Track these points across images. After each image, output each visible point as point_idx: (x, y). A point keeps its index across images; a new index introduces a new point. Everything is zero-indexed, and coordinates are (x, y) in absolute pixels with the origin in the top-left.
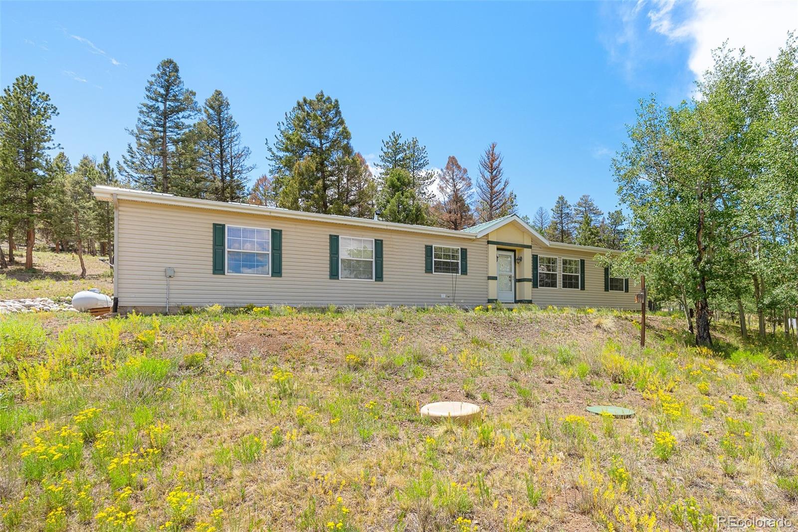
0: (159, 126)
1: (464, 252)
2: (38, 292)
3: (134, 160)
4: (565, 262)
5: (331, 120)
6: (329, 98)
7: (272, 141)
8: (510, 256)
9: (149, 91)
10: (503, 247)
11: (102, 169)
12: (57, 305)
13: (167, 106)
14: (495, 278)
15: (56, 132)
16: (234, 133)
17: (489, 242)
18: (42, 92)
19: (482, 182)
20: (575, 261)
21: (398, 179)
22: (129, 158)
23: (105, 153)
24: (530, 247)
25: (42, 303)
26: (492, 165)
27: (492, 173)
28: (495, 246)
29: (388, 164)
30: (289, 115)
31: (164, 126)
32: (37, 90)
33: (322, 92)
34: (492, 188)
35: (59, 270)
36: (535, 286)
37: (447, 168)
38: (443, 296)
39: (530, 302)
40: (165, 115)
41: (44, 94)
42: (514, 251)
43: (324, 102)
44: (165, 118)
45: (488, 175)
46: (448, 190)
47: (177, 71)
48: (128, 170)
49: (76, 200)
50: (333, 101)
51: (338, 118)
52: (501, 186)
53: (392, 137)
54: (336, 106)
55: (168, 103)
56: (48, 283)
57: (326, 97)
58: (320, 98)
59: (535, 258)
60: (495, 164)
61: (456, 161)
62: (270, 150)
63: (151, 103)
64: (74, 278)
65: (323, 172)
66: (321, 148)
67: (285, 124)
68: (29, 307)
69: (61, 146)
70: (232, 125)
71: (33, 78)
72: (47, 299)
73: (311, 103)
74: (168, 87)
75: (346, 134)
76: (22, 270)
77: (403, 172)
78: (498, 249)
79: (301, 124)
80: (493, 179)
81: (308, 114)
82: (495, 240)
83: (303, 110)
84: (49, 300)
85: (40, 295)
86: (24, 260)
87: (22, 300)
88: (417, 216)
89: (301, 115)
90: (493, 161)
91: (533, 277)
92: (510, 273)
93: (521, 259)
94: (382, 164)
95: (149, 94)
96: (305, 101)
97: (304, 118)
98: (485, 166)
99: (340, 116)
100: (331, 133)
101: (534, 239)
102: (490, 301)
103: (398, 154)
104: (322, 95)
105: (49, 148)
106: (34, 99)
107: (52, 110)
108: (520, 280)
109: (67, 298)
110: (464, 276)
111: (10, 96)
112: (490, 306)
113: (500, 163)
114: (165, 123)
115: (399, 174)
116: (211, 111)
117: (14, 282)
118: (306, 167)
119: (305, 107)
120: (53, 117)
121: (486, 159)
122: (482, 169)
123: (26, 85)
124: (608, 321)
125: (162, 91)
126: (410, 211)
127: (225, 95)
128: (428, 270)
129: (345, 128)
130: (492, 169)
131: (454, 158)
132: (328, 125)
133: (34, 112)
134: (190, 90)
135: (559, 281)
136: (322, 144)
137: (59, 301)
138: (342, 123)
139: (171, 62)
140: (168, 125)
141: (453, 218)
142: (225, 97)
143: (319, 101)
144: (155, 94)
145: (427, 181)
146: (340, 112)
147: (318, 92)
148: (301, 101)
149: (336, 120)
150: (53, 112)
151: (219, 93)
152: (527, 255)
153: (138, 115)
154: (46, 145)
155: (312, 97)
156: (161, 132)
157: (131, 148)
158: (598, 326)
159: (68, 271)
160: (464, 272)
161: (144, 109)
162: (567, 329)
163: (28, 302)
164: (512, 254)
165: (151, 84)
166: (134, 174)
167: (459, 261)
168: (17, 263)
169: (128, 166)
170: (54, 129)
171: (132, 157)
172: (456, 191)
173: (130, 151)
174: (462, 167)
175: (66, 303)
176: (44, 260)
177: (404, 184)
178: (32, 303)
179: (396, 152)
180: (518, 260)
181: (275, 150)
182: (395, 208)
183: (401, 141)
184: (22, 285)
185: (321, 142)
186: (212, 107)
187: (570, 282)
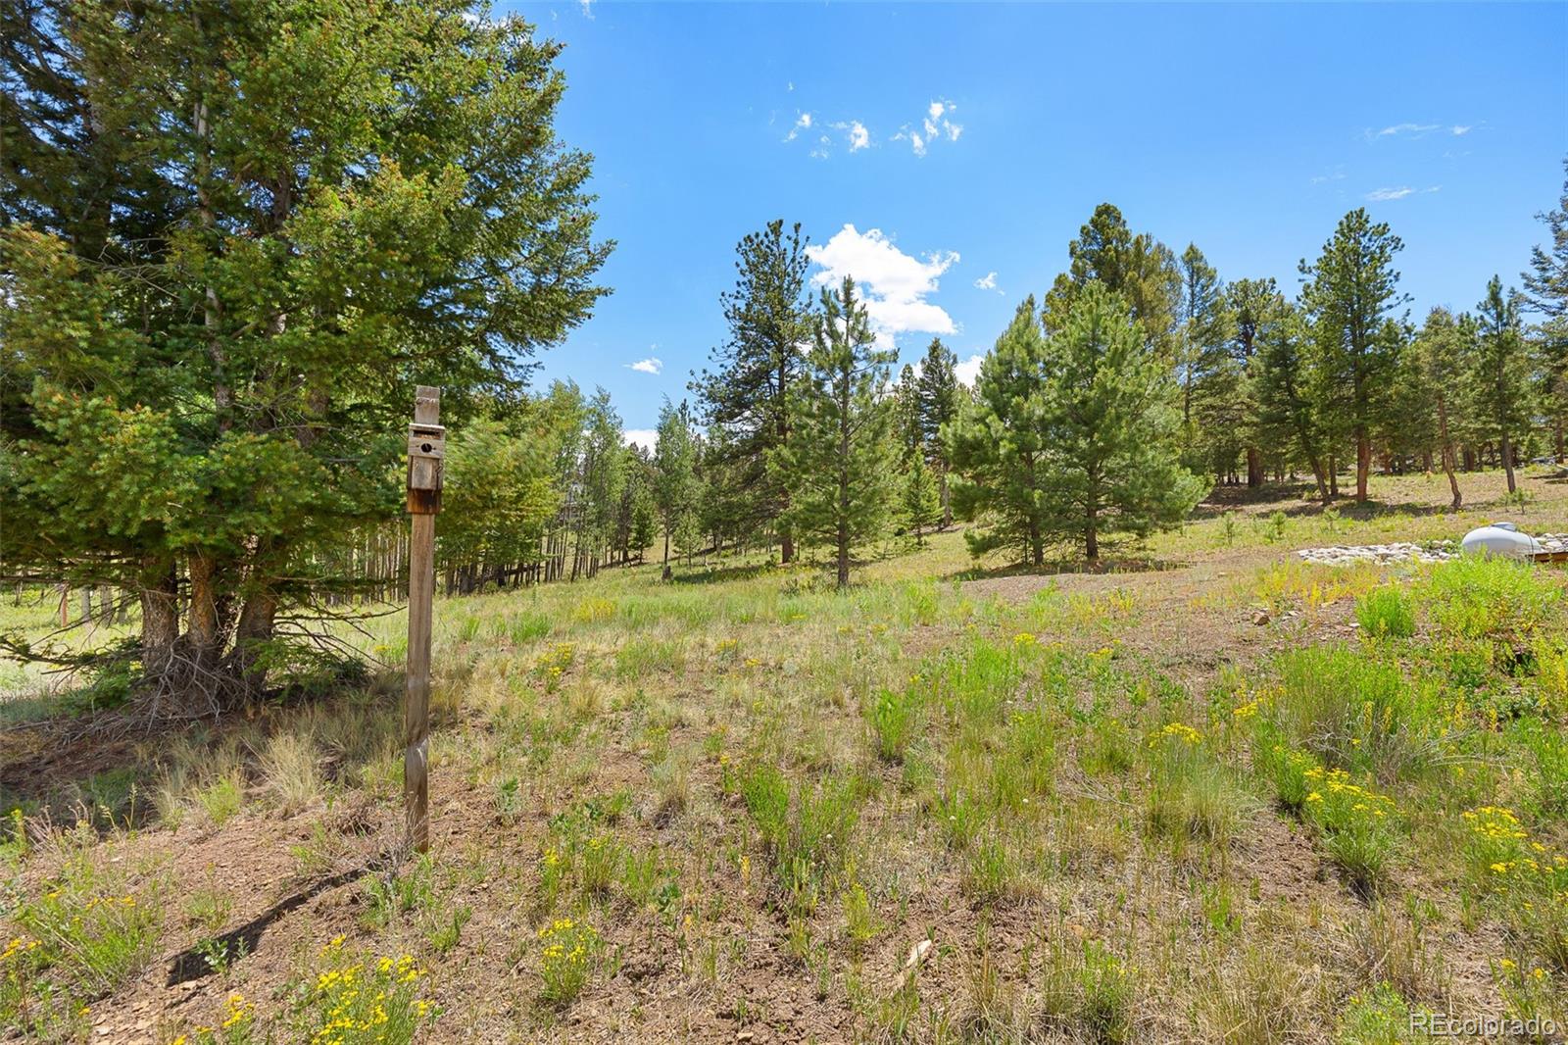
2: (1391, 534)
3: (1549, 274)
11: (1486, 310)
12: (1428, 555)
15: (1401, 277)
18: (1376, 225)
22: (1536, 274)
23: (1491, 278)
25: (1402, 551)
32: (1369, 225)
35: (1409, 500)
41: (1378, 226)
48: (1534, 297)
49: (1439, 379)
56: (1399, 520)
64: (1444, 510)
68: (1384, 557)
69: (1409, 297)
71: (1363, 210)
72: (1409, 544)
76: (1353, 504)
84: (1414, 547)
85: (1395, 539)
86: (1353, 491)
87: (1372, 547)
105: (1390, 307)
106: (1364, 241)
107: (1393, 245)
109: (1445, 542)
111: (1331, 251)
117: (1350, 522)
120: (1395, 255)
123: (1354, 224)
133: (1365, 260)
137: (1431, 548)
150: (1395, 248)
154: (1384, 304)
157: (1540, 255)
159: (1426, 500)
163: (1382, 550)
166: (1548, 302)
168: (1343, 496)
169: (1535, 290)
170: (1398, 274)
171: (1544, 269)
173: (1540, 260)
175: (1445, 551)
176: (1381, 487)
178: (1388, 552)
184: (1362, 526)
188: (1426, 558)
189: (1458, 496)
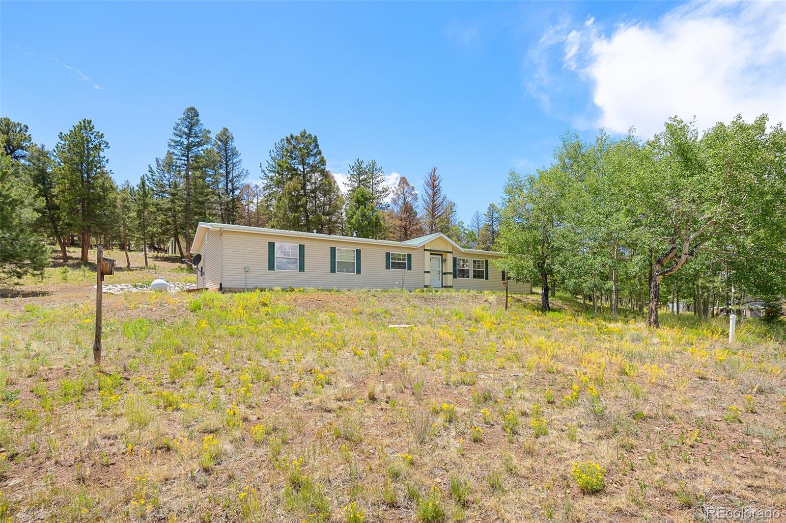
0: (183, 156)
1: (409, 256)
3: (154, 177)
4: (475, 262)
5: (311, 151)
6: (310, 135)
7: (265, 165)
8: (439, 258)
9: (176, 130)
10: (433, 253)
11: (140, 188)
13: (190, 141)
14: (429, 272)
15: (109, 161)
16: (238, 160)
17: (425, 250)
19: (426, 197)
20: (483, 261)
21: (362, 196)
22: (150, 176)
24: (451, 253)
26: (433, 184)
27: (433, 190)
28: (429, 252)
29: (354, 183)
30: (277, 145)
31: (187, 156)
32: (94, 130)
33: (305, 130)
34: (433, 201)
36: (455, 277)
37: (399, 186)
38: (397, 283)
39: (451, 287)
40: (189, 148)
41: (99, 132)
42: (442, 255)
43: (307, 138)
44: (188, 151)
45: (430, 192)
46: (400, 203)
47: (197, 115)
50: (313, 137)
51: (316, 149)
52: (441, 200)
53: (357, 163)
54: (315, 140)
55: (190, 139)
57: (308, 133)
58: (303, 135)
59: (455, 259)
60: (437, 182)
61: (406, 181)
62: (263, 171)
63: (178, 139)
65: (305, 190)
66: (304, 172)
67: (275, 152)
70: (235, 154)
71: (91, 121)
72: (127, 284)
73: (296, 138)
74: (191, 127)
75: (323, 162)
77: (366, 190)
78: (431, 254)
79: (289, 154)
80: (435, 194)
81: (294, 147)
82: (429, 249)
83: (290, 143)
88: (376, 223)
89: (290, 147)
90: (434, 181)
91: (454, 271)
92: (438, 269)
93: (445, 260)
94: (349, 183)
95: (176, 132)
96: (292, 137)
97: (291, 149)
98: (428, 185)
99: (318, 148)
100: (311, 161)
101: (453, 247)
102: (426, 286)
103: (362, 175)
104: (305, 133)
106: (92, 137)
107: (105, 145)
108: (445, 274)
110: (409, 271)
112: (425, 289)
113: (439, 182)
114: (188, 154)
115: (363, 192)
116: (220, 143)
118: (294, 187)
119: (292, 141)
120: (106, 149)
121: (429, 179)
122: (426, 187)
123: (86, 126)
124: (492, 298)
125: (186, 130)
126: (371, 220)
127: (230, 131)
128: (388, 267)
129: (322, 158)
130: (434, 187)
131: (404, 178)
132: (309, 155)
133: (92, 147)
134: (207, 129)
135: (471, 274)
136: (304, 169)
137: (135, 286)
138: (320, 153)
139: (193, 109)
140: (190, 155)
141: (403, 224)
142: (231, 133)
143: (302, 137)
144: (180, 132)
145: (383, 194)
146: (318, 145)
147: (302, 130)
148: (289, 137)
149: (315, 151)
150: (106, 146)
151: (226, 130)
152: (450, 258)
153: (167, 148)
155: (297, 134)
156: (185, 160)
157: (151, 169)
158: (486, 301)
160: (410, 268)
161: (173, 144)
162: (467, 301)
164: (440, 257)
165: (178, 125)
167: (406, 262)
170: (108, 159)
171: (152, 175)
172: (405, 204)
173: (151, 171)
174: (411, 185)
177: (366, 199)
179: (359, 174)
180: (444, 261)
181: (267, 172)
182: (360, 218)
183: (363, 166)
185: (303, 167)
186: (220, 140)
187: (478, 275)
188: (134, 290)
189: (129, 264)
